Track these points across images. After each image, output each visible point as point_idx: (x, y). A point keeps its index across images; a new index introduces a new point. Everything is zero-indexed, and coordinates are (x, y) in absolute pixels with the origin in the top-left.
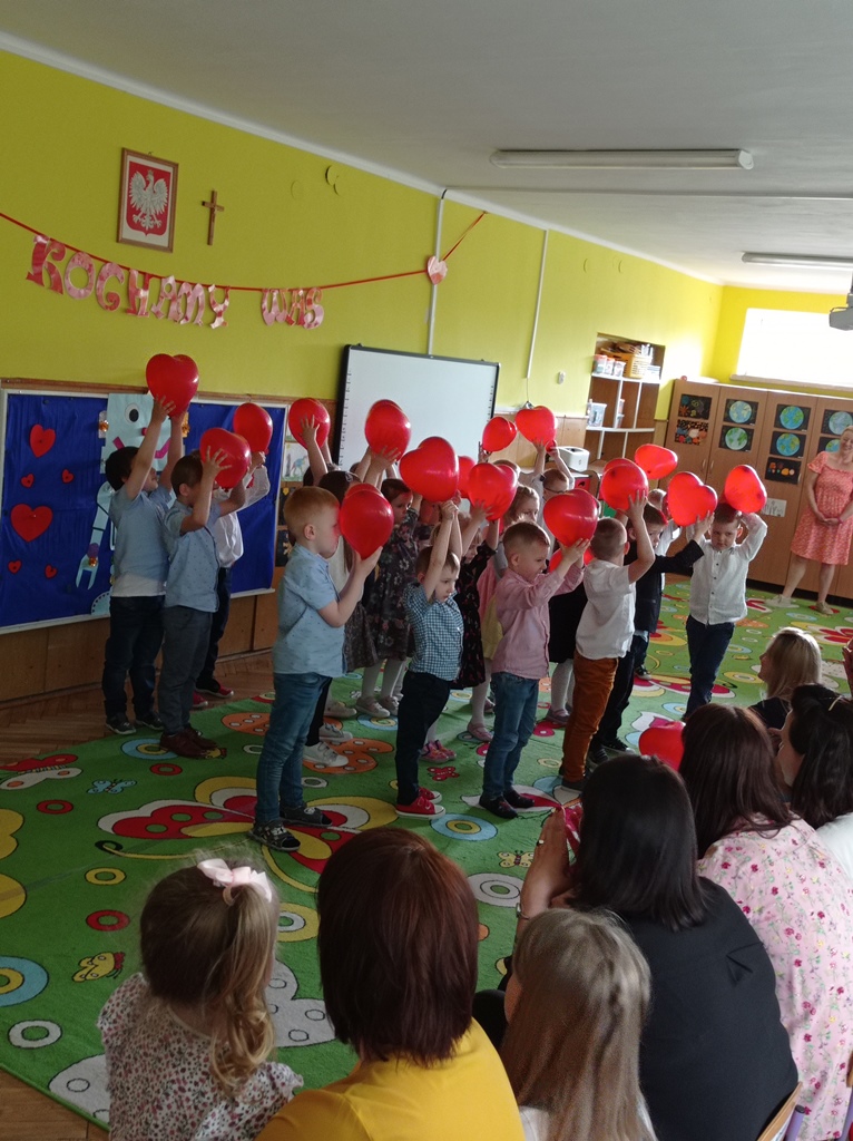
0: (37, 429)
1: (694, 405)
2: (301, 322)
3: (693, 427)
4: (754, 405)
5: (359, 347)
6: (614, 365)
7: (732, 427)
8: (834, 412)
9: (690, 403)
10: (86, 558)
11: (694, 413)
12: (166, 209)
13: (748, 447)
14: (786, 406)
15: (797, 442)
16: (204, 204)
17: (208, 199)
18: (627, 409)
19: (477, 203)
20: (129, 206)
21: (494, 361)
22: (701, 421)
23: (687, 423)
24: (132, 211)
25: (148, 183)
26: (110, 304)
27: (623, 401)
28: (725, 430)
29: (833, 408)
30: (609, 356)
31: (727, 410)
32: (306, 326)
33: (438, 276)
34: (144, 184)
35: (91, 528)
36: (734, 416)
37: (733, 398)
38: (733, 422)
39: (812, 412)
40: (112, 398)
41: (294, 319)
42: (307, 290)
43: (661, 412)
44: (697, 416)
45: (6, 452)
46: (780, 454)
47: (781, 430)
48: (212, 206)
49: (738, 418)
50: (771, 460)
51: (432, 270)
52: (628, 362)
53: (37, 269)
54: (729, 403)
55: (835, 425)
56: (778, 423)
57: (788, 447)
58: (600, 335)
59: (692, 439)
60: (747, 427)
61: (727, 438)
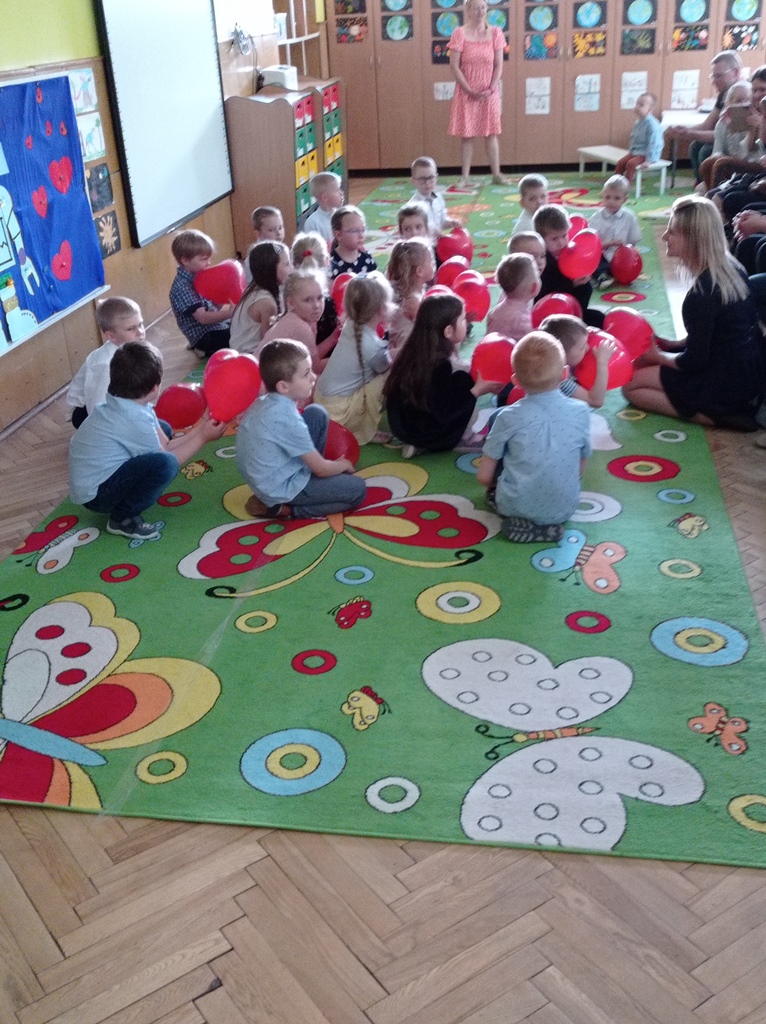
3: (352, 24)
7: (391, 17)
11: (350, 8)
13: (410, 35)
15: (455, 19)
22: (358, 16)
23: (346, 20)
28: (385, 20)
36: (390, 3)
38: (391, 11)
43: (319, 13)
44: (354, 11)
46: (443, 36)
47: (438, 10)
49: (395, 5)
50: (435, 43)
56: (434, 4)
57: (448, 27)
59: (353, 37)
60: (406, 13)
61: (389, 29)
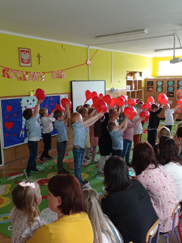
0: (8, 106)
1: (150, 83)
2: (61, 77)
3: (150, 88)
4: (162, 82)
5: (74, 81)
6: (131, 77)
7: (158, 87)
8: (179, 81)
9: (149, 83)
10: (21, 131)
11: (150, 85)
12: (29, 58)
13: (162, 91)
14: (169, 81)
15: (172, 88)
16: (37, 56)
17: (38, 55)
18: (135, 86)
19: (96, 48)
20: (21, 59)
21: (104, 80)
22: (152, 86)
23: (149, 87)
24: (22, 60)
25: (25, 53)
26: (20, 79)
27: (134, 84)
28: (157, 88)
29: (179, 80)
30: (130, 75)
31: (157, 83)
32: (62, 78)
33: (89, 64)
34: (24, 54)
35: (22, 125)
36: (158, 84)
37: (158, 81)
38: (158, 86)
39: (175, 82)
40: (23, 98)
41: (59, 77)
42: (62, 71)
43: (143, 85)
44: (151, 86)
45: (2, 112)
46: (169, 91)
47: (169, 86)
48: (39, 56)
49: (159, 85)
50: (167, 93)
51: (88, 63)
52: (134, 76)
53: (4, 74)
54: (157, 82)
55: (180, 83)
56: (168, 85)
57: (171, 90)
58: (127, 71)
59: (150, 90)
60: (161, 86)
61: (158, 89)
